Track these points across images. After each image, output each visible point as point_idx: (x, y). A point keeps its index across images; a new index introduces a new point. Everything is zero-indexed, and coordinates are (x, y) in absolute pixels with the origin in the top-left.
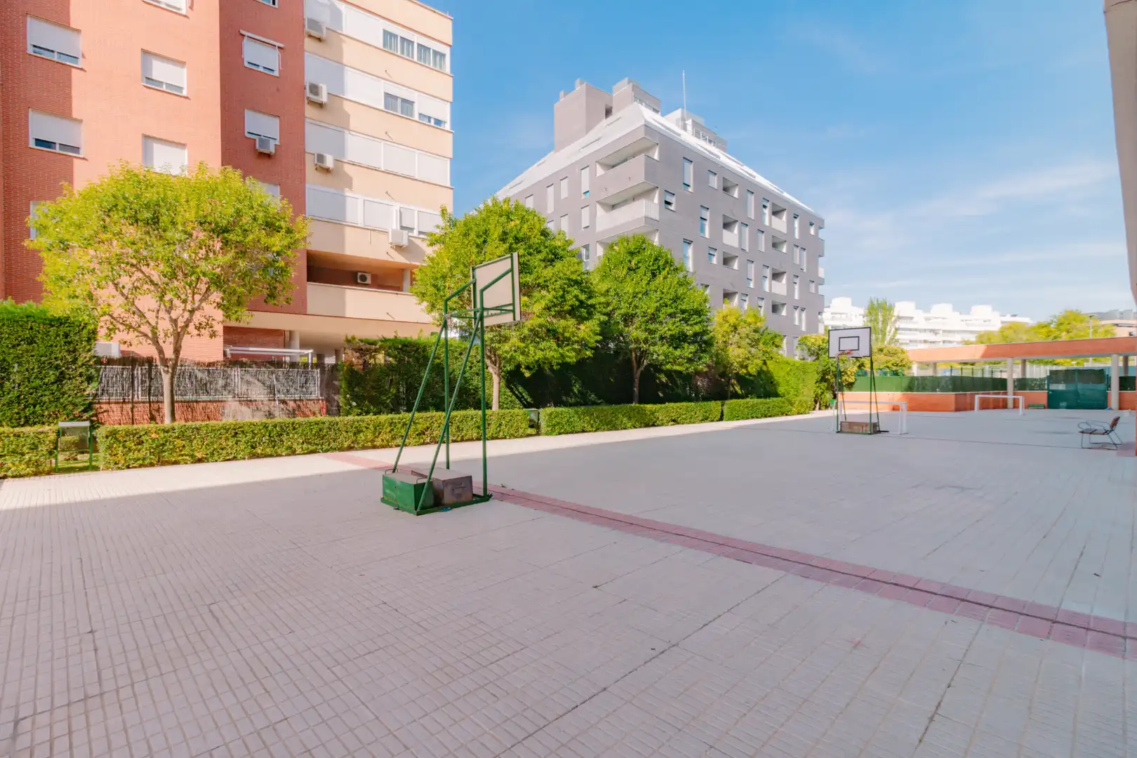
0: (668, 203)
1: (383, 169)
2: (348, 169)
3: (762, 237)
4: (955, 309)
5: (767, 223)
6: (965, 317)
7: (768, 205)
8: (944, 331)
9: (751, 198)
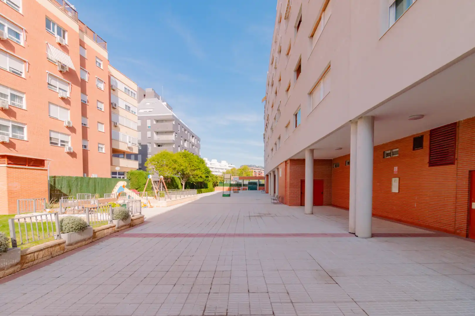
0: (176, 136)
1: (125, 126)
2: (120, 126)
3: (190, 144)
4: (218, 161)
5: (191, 140)
6: (220, 164)
7: (191, 135)
8: (215, 168)
9: (189, 134)
